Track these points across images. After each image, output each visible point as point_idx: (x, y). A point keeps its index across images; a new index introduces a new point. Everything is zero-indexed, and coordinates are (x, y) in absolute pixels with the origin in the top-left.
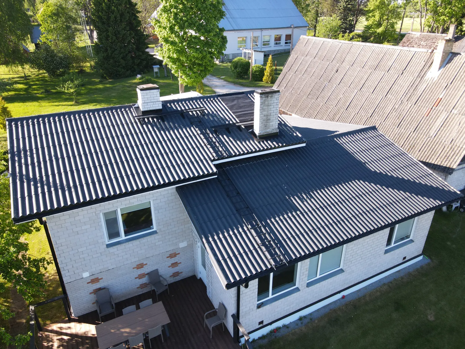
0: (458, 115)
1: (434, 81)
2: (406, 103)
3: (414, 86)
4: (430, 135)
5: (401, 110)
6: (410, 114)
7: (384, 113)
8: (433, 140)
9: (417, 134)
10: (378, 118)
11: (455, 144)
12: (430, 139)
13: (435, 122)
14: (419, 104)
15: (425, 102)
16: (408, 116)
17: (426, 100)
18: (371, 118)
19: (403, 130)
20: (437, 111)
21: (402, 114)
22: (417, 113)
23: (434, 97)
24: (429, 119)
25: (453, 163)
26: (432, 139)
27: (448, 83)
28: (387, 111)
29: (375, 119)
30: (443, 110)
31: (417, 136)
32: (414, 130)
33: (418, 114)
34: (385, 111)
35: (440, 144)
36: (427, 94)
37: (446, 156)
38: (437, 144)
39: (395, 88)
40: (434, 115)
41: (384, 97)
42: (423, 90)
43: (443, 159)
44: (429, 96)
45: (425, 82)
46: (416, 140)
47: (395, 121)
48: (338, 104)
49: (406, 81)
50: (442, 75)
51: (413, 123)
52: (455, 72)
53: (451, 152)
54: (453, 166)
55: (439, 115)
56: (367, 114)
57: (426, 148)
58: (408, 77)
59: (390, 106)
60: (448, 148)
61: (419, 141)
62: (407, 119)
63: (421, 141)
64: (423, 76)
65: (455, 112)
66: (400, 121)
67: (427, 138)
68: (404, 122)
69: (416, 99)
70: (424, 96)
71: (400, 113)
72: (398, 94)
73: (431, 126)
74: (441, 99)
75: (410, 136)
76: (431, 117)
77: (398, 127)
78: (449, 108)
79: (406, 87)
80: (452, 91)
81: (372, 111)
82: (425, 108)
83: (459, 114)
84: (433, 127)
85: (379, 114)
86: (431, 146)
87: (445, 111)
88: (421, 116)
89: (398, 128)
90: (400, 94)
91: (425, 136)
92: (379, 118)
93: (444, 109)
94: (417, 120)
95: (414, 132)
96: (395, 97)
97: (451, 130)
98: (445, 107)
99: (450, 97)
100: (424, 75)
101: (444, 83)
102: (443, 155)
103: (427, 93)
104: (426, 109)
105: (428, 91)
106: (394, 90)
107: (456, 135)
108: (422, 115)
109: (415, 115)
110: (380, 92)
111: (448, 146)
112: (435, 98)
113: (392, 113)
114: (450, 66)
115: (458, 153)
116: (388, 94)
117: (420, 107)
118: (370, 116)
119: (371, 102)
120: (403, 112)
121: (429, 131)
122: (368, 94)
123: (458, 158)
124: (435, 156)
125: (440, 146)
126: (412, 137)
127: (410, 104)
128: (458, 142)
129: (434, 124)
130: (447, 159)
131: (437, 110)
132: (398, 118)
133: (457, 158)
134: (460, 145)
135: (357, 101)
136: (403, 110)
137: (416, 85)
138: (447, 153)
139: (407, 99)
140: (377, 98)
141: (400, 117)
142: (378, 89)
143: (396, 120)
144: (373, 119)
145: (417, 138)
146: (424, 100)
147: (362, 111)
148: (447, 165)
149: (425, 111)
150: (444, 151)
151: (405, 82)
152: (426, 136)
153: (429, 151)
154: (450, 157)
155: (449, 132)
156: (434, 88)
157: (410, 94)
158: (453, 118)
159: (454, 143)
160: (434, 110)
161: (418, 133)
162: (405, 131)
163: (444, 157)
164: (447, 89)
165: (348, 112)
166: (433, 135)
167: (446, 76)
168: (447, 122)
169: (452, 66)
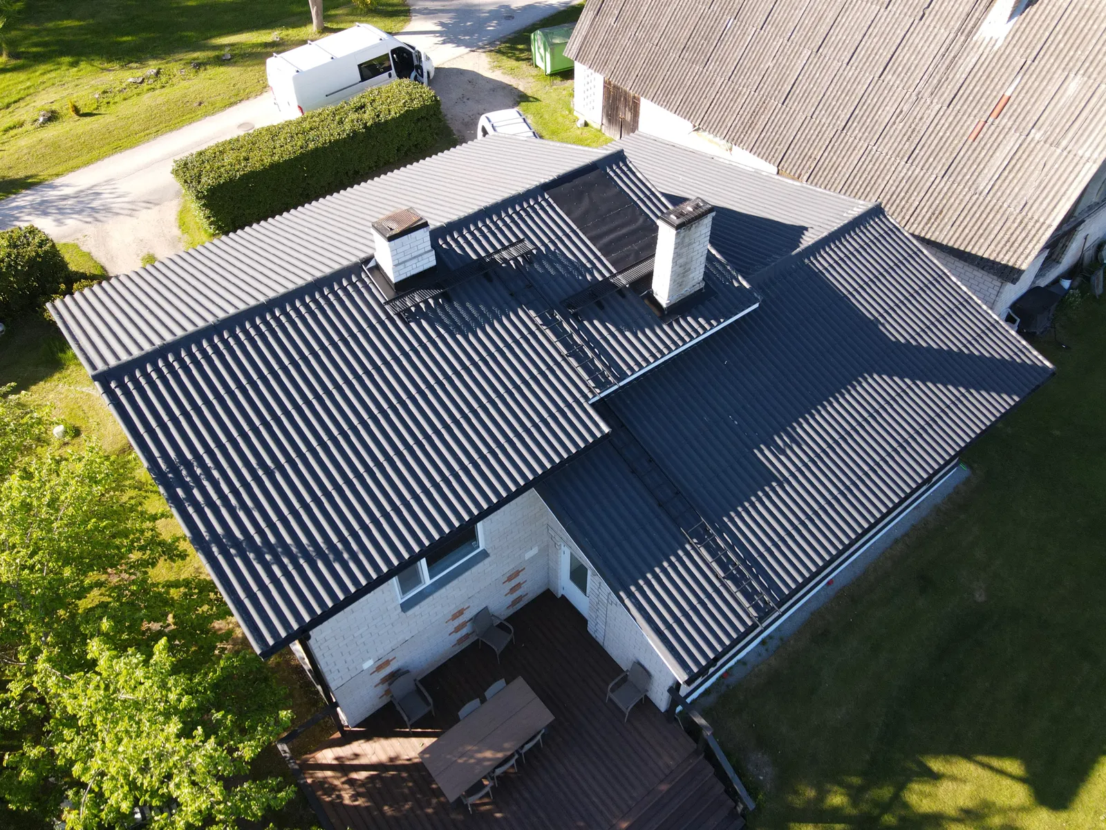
0: (1042, 143)
1: (996, 48)
2: (929, 102)
3: (949, 57)
4: (976, 189)
5: (915, 118)
6: (936, 132)
7: (877, 121)
8: (984, 200)
9: (949, 183)
10: (860, 134)
11: (1030, 215)
12: (977, 199)
13: (991, 156)
14: (958, 107)
15: (972, 101)
16: (930, 135)
17: (974, 98)
18: (845, 131)
19: (918, 170)
20: (998, 130)
21: (918, 129)
22: (953, 130)
23: (992, 91)
24: (979, 149)
25: (1023, 257)
26: (981, 198)
27: (1027, 58)
28: (882, 117)
29: (853, 136)
30: (1010, 129)
31: (949, 188)
32: (943, 172)
33: (954, 133)
34: (877, 117)
35: (998, 212)
36: (978, 82)
37: (1008, 241)
38: (991, 211)
39: (904, 55)
40: (990, 138)
41: (876, 79)
42: (968, 70)
43: (1002, 248)
44: (981, 87)
45: (975, 50)
46: (947, 197)
47: (900, 146)
48: (762, 84)
49: (931, 39)
50: (1014, 36)
51: (941, 154)
52: (1045, 30)
53: (1021, 233)
54: (1021, 265)
55: (1001, 141)
56: (834, 121)
57: (968, 219)
58: (936, 30)
59: (890, 104)
60: (1014, 222)
61: (952, 200)
62: (929, 142)
63: (957, 202)
64: (970, 32)
65: (1037, 137)
66: (913, 148)
67: (970, 195)
68: (920, 150)
69: (951, 91)
70: (971, 87)
71: (913, 126)
72: (909, 74)
73: (982, 166)
74: (1010, 97)
75: (934, 187)
76: (983, 143)
77: (906, 162)
78: (1024, 124)
79: (929, 57)
80: (1036, 80)
81: (846, 114)
82: (972, 118)
83: (1045, 142)
84: (986, 171)
85: (864, 124)
86: (977, 215)
87: (1015, 132)
88: (962, 138)
89: (908, 165)
90: (915, 74)
91: (966, 189)
92: (864, 133)
93: (1012, 125)
94: (950, 149)
95: (943, 177)
96: (902, 80)
97: (1023, 180)
98: (1015, 121)
99: (1029, 95)
100: (973, 28)
101: (1018, 58)
102: (1003, 238)
103: (976, 79)
104: (973, 121)
105: (980, 73)
106: (902, 61)
107: (1033, 194)
108: (964, 135)
109: (948, 134)
110: (868, 64)
111: (1015, 219)
112: (994, 93)
113: (894, 123)
114: (1036, 12)
115: (1034, 235)
116: (886, 72)
117: (960, 115)
118: (841, 128)
119: (844, 89)
120: (921, 124)
121: (978, 177)
122: (836, 65)
123: (1034, 247)
124: (985, 239)
125: (998, 216)
126: (938, 190)
127: (937, 103)
128: (1038, 209)
129: (989, 161)
130: (1010, 247)
131: (997, 127)
132: (908, 139)
133: (1030, 246)
134: (1039, 218)
135: (809, 81)
136: (921, 119)
137: (952, 55)
138: (1012, 234)
139: (929, 90)
140: (858, 80)
141: (913, 137)
142: (861, 53)
143: (903, 142)
144: (849, 134)
145: (949, 194)
146: (971, 98)
147: (823, 112)
148: (1008, 261)
149: (971, 125)
150: (1005, 229)
151: (928, 43)
152: (969, 189)
153: (973, 227)
154: (1016, 245)
155: (1020, 185)
156: (994, 68)
157: (938, 77)
158: (1032, 151)
159: (1028, 212)
160: (990, 127)
161: (951, 179)
162: (922, 174)
163: (1003, 242)
164: (1025, 74)
165: (788, 109)
166: (985, 188)
167: (1024, 38)
168: (1018, 160)
169: (1039, 12)
